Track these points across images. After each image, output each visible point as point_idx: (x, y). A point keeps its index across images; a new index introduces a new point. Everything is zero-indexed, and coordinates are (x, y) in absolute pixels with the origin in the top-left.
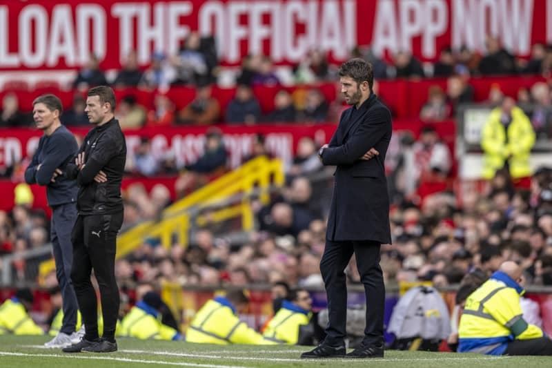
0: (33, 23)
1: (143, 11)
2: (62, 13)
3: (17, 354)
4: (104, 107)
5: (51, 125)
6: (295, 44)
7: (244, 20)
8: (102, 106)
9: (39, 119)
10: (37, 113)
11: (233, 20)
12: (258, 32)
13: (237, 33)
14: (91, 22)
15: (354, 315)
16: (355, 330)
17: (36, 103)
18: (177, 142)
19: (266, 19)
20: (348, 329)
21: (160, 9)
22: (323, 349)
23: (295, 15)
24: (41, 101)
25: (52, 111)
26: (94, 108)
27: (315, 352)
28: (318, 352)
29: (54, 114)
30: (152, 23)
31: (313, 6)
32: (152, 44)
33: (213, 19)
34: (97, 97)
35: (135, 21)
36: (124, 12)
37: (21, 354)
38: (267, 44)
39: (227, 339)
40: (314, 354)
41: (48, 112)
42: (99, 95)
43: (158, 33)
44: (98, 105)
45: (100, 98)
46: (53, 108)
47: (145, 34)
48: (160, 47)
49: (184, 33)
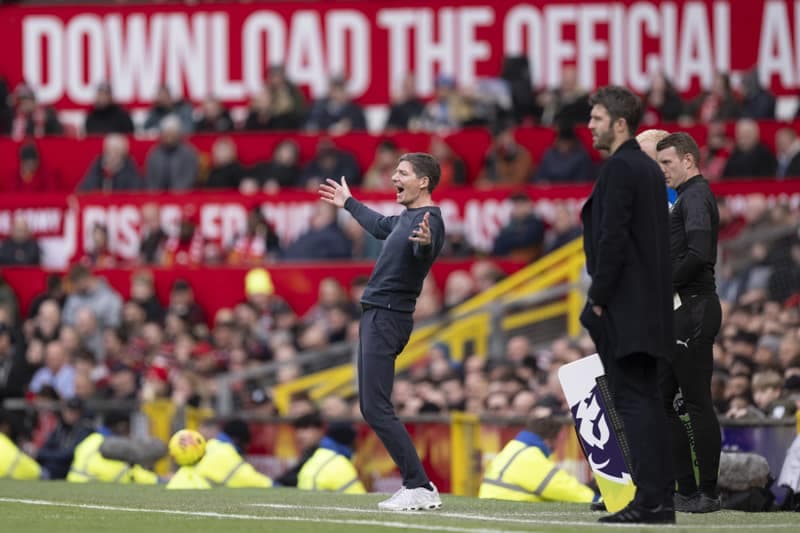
0: (264, 37)
1: (422, 19)
2: (305, 22)
3: (241, 517)
4: (685, 161)
6: (644, 68)
7: (569, 32)
8: (682, 160)
11: (554, 32)
12: (590, 49)
13: (560, 51)
14: (348, 35)
15: (729, 460)
16: (732, 481)
17: (402, 160)
18: (472, 210)
19: (602, 32)
20: (721, 480)
21: (447, 16)
23: (644, 26)
26: (671, 165)
30: (436, 37)
31: (669, 11)
32: (436, 66)
33: (525, 31)
34: (672, 148)
35: (412, 34)
36: (396, 21)
37: (247, 517)
38: (602, 68)
39: (537, 493)
41: (413, 176)
42: (674, 145)
43: (444, 52)
44: (676, 160)
45: (677, 149)
47: (426, 52)
48: (447, 69)
49: (482, 51)
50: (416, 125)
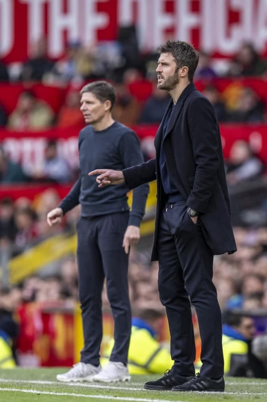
5: (100, 119)
6: (228, 35)
9: (87, 112)
10: (84, 104)
11: (158, 6)
12: (185, 21)
13: (163, 21)
17: (84, 92)
22: (173, 379)
24: (90, 90)
25: (102, 101)
27: (163, 382)
28: (167, 382)
29: (105, 105)
30: (65, 10)
32: (65, 33)
33: (135, 6)
35: (46, 7)
38: (196, 33)
39: (146, 367)
40: (162, 384)
41: (98, 103)
43: (72, 21)
46: (104, 99)
47: (58, 22)
48: (74, 35)
49: (101, 20)
50: (50, 80)
